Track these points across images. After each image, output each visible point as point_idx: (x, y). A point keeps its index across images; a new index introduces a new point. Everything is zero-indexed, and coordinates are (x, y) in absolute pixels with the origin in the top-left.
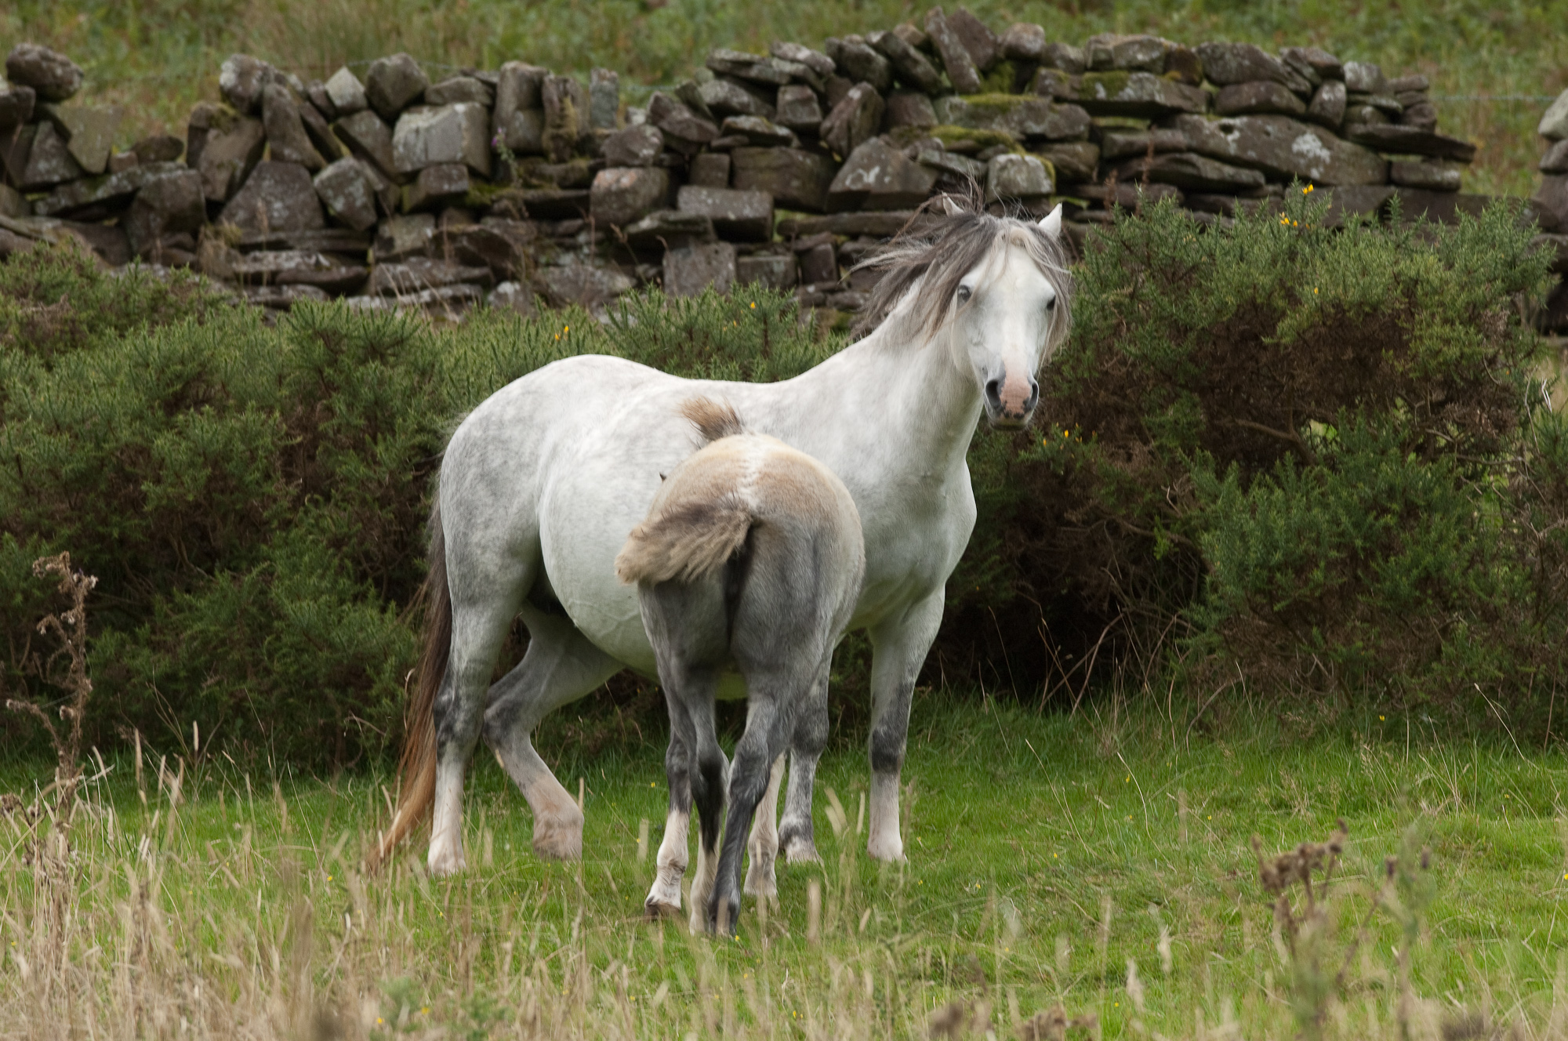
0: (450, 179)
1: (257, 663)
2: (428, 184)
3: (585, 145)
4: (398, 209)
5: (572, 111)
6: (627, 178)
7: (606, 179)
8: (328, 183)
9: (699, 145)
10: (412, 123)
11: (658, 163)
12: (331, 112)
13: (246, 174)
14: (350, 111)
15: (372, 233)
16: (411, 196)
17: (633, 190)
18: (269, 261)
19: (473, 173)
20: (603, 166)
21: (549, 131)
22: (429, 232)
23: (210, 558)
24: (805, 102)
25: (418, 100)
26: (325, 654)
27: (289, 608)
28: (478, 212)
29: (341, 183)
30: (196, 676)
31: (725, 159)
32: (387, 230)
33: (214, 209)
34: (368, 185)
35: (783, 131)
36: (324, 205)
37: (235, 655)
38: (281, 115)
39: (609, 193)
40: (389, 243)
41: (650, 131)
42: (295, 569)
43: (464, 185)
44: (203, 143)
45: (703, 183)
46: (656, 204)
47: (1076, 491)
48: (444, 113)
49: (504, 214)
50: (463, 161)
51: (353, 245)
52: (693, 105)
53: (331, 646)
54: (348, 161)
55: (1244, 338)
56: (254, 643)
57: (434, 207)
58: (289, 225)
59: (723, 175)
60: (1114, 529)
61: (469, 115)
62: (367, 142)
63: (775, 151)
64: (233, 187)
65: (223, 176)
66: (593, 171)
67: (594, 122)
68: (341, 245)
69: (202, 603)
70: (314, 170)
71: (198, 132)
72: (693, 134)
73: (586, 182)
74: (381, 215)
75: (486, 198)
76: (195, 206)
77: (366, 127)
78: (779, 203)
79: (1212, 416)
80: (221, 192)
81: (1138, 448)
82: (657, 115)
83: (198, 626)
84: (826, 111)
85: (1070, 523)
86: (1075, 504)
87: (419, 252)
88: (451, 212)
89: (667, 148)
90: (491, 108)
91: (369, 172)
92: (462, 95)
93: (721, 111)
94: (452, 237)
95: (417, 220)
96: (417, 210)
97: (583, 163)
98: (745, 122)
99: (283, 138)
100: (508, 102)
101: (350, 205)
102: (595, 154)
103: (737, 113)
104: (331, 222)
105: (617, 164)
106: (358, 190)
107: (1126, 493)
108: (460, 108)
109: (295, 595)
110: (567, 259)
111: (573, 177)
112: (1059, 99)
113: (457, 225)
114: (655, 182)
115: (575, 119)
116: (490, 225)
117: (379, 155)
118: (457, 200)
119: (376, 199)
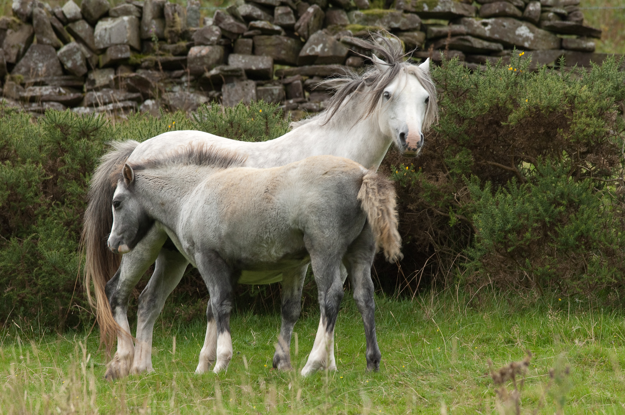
0: (121, 52)
1: (30, 280)
2: (112, 55)
3: (185, 35)
4: (97, 66)
5: (178, 19)
6: (205, 50)
7: (194, 51)
8: (64, 54)
9: (238, 34)
10: (103, 26)
11: (219, 43)
12: (66, 21)
13: (25, 50)
14: (74, 20)
15: (85, 77)
16: (104, 60)
17: (207, 56)
18: (37, 91)
19: (132, 49)
20: (193, 45)
21: (168, 29)
22: (112, 77)
23: (8, 232)
24: (287, 14)
25: (106, 15)
26: (63, 276)
27: (46, 254)
28: (135, 67)
29: (70, 54)
30: (2, 287)
31: (250, 41)
32: (92, 76)
33: (10, 67)
34: (83, 55)
35: (277, 28)
36: (62, 65)
37: (20, 277)
38: (41, 22)
39: (196, 58)
40: (93, 82)
41: (215, 28)
42: (48, 236)
43: (128, 54)
44: (5, 36)
45: (240, 53)
46: (218, 63)
47: (413, 195)
48: (118, 21)
49: (147, 68)
50: (127, 43)
51: (76, 83)
52: (235, 16)
53: (66, 272)
54: (73, 44)
55: (491, 123)
56: (29, 271)
57: (114, 65)
58: (46, 74)
59: (249, 49)
60: (431, 213)
61: (130, 21)
62: (82, 35)
63: (274, 37)
64: (19, 56)
65: (14, 51)
66: (189, 47)
67: (188, 24)
68: (71, 83)
69: (4, 253)
70: (58, 48)
71: (2, 31)
72: (235, 30)
73: (185, 53)
74: (89, 69)
75: (139, 61)
76: (2, 66)
77: (81, 27)
78: (276, 62)
79: (477, 159)
80: (13, 59)
81: (441, 175)
82: (218, 21)
84: (297, 18)
85: (410, 211)
86: (413, 201)
87: (107, 86)
88: (122, 67)
89: (223, 36)
90: (140, 18)
91: (83, 49)
92: (127, 12)
93: (248, 18)
94: (123, 79)
95: (106, 71)
96: (106, 66)
97: (183, 44)
98: (259, 24)
99: (43, 33)
100: (148, 15)
101: (74, 64)
102: (189, 39)
103: (256, 19)
104: (66, 72)
105: (200, 44)
106: (78, 58)
107: (436, 196)
108: (126, 18)
109: (49, 248)
110: (177, 89)
111: (179, 50)
112: (406, 11)
113: (125, 73)
114: (218, 52)
115: (180, 23)
116: (141, 73)
117: (88, 41)
118: (125, 62)
119: (87, 61)
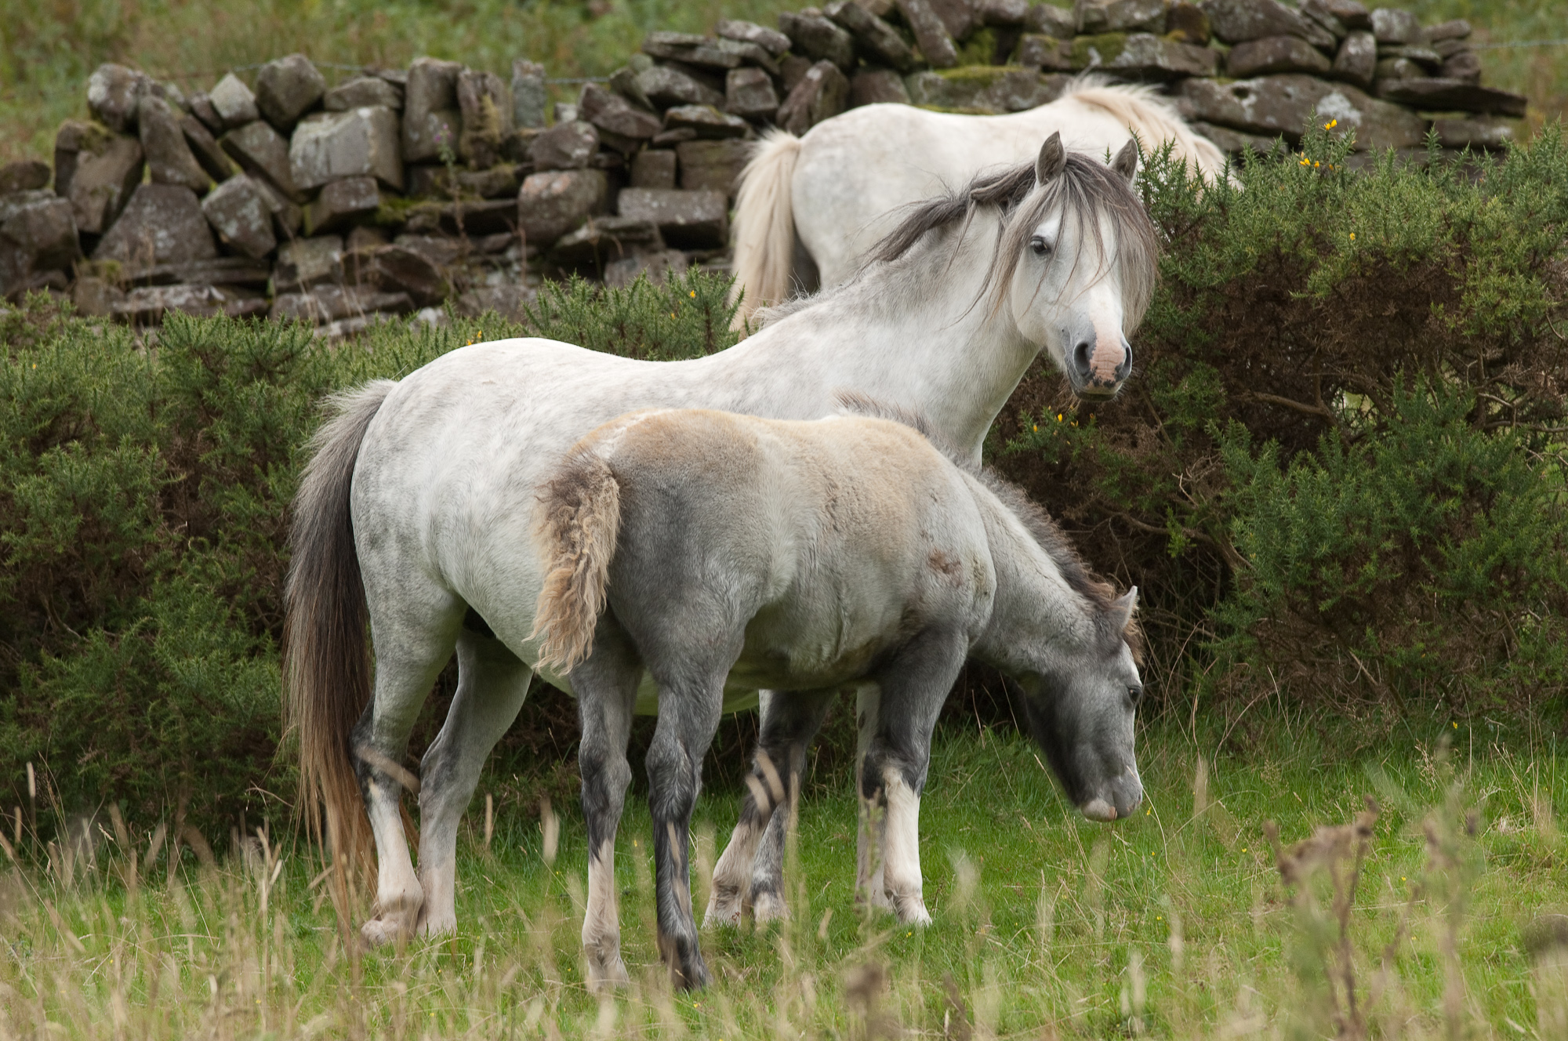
0: (357, 194)
2: (334, 202)
3: (510, 148)
4: (300, 232)
5: (493, 110)
6: (559, 183)
7: (534, 185)
8: (217, 206)
9: (640, 141)
10: (310, 133)
11: (593, 164)
12: (218, 125)
13: (124, 200)
14: (239, 122)
15: (272, 260)
16: (313, 217)
17: (567, 196)
18: (156, 297)
19: (383, 186)
20: (529, 170)
21: (468, 134)
22: (337, 256)
23: (83, 617)
24: (759, 86)
25: (316, 107)
26: (218, 718)
27: (175, 666)
28: (391, 231)
29: (233, 204)
31: (670, 156)
32: (288, 256)
33: (89, 242)
34: (264, 205)
35: (734, 121)
36: (214, 232)
37: (115, 725)
38: (159, 131)
39: (538, 201)
40: (292, 270)
41: (582, 128)
42: (179, 622)
43: (373, 199)
44: (73, 167)
45: (646, 185)
46: (593, 211)
48: (347, 119)
49: (421, 231)
50: (371, 173)
51: (251, 276)
52: (630, 95)
53: (226, 708)
54: (240, 180)
57: (341, 227)
58: (176, 256)
59: (668, 175)
61: (375, 120)
62: (260, 157)
63: (727, 144)
64: (110, 217)
65: (97, 204)
66: (520, 178)
67: (518, 121)
68: (237, 276)
70: (202, 193)
71: (66, 156)
72: (632, 129)
73: (512, 190)
74: (281, 239)
75: (400, 214)
76: (68, 240)
77: (258, 139)
80: (96, 222)
82: (589, 110)
84: (783, 96)
87: (326, 279)
88: (360, 231)
89: (602, 146)
90: (400, 111)
91: (265, 191)
92: (367, 98)
93: (662, 101)
94: (364, 260)
95: (323, 243)
96: (321, 232)
97: (507, 169)
98: (691, 113)
99: (164, 158)
100: (419, 103)
101: (244, 229)
102: (521, 157)
103: (681, 103)
104: (224, 249)
105: (547, 168)
106: (252, 212)
108: (365, 112)
109: (182, 652)
110: (496, 279)
111: (497, 186)
113: (367, 245)
114: (592, 185)
115: (497, 118)
116: (406, 244)
117: (275, 172)
118: (366, 217)
119: (275, 221)
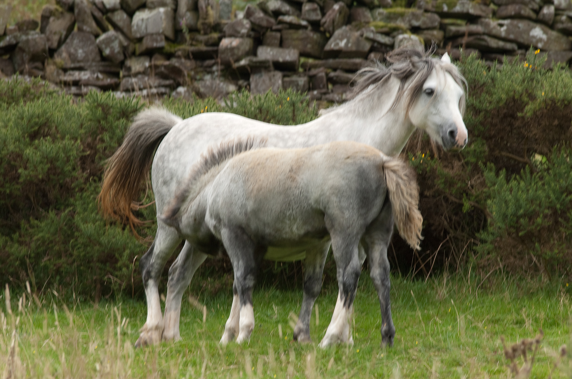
0: (157, 41)
1: (66, 251)
2: (147, 43)
3: (217, 27)
4: (134, 54)
5: (211, 12)
6: (235, 42)
7: (225, 42)
8: (102, 42)
9: (267, 28)
10: (140, 16)
11: (249, 36)
12: (105, 11)
13: (66, 37)
14: (113, 10)
15: (122, 64)
16: (139, 48)
17: (238, 48)
18: (77, 75)
19: (167, 39)
20: (224, 36)
21: (201, 21)
22: (147, 64)
23: (47, 205)
24: (314, 10)
25: (143, 6)
26: (97, 248)
27: (82, 226)
28: (169, 56)
29: (108, 42)
30: (38, 256)
31: (278, 35)
32: (128, 63)
33: (52, 52)
34: (120, 43)
35: (304, 23)
36: (100, 52)
37: (57, 248)
38: (82, 11)
39: (226, 49)
40: (129, 69)
41: (245, 22)
42: (85, 210)
43: (163, 43)
44: (48, 23)
45: (269, 45)
46: (248, 54)
47: (429, 182)
48: (154, 12)
49: (180, 57)
50: (163, 33)
51: (113, 69)
52: (265, 10)
53: (100, 244)
54: (112, 32)
55: (505, 116)
56: (65, 242)
57: (149, 53)
58: (85, 59)
59: (277, 42)
60: (446, 200)
61: (166, 13)
62: (120, 24)
63: (301, 32)
64: (61, 43)
65: (56, 38)
66: (220, 39)
67: (221, 17)
68: (108, 69)
69: (43, 225)
70: (97, 36)
71: (45, 18)
72: (264, 23)
73: (217, 43)
74: (126, 56)
75: (173, 50)
76: (44, 51)
77: (120, 17)
78: (302, 54)
79: (491, 150)
80: (55, 45)
81: (457, 163)
82: (249, 15)
83: (40, 235)
84: (323, 14)
85: (426, 196)
86: (429, 188)
87: (142, 73)
88: (157, 56)
89: (253, 29)
90: (175, 10)
91: (121, 37)
92: (163, 4)
93: (277, 13)
94: (157, 66)
95: (142, 59)
96: (142, 54)
97: (215, 35)
98: (288, 19)
99: (83, 22)
100: (183, 8)
101: (112, 51)
102: (221, 31)
103: (284, 14)
104: (103, 58)
105: (231, 36)
106: (116, 45)
107: (449, 183)
108: (162, 10)
109: (85, 221)
110: (208, 77)
111: (211, 41)
112: (426, 11)
113: (161, 62)
114: (247, 44)
115: (213, 15)
116: (174, 62)
117: (125, 30)
118: (160, 51)
119: (124, 49)
